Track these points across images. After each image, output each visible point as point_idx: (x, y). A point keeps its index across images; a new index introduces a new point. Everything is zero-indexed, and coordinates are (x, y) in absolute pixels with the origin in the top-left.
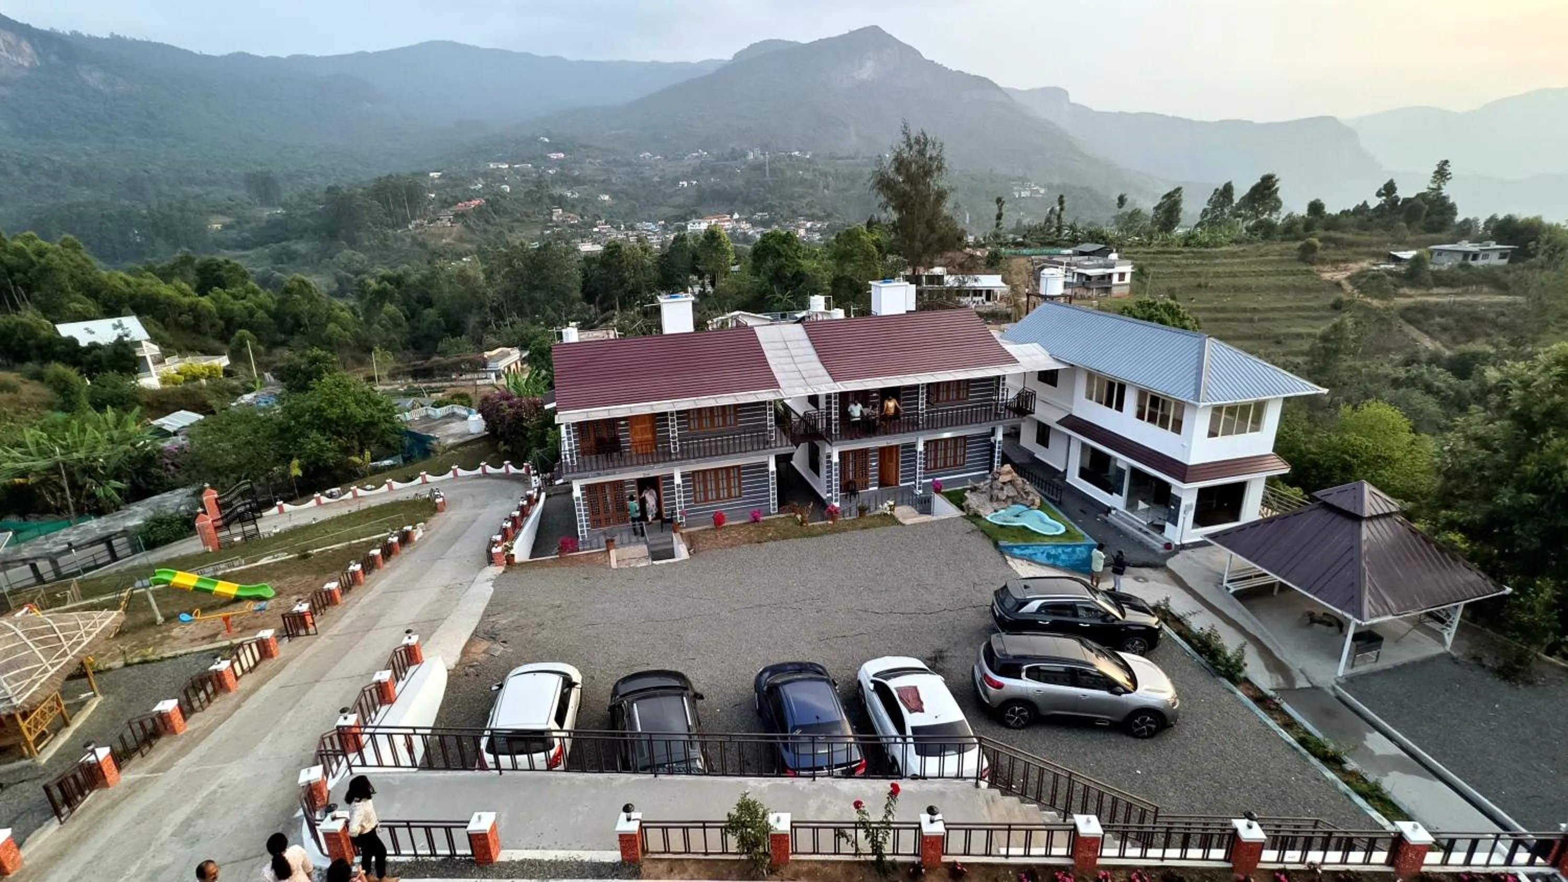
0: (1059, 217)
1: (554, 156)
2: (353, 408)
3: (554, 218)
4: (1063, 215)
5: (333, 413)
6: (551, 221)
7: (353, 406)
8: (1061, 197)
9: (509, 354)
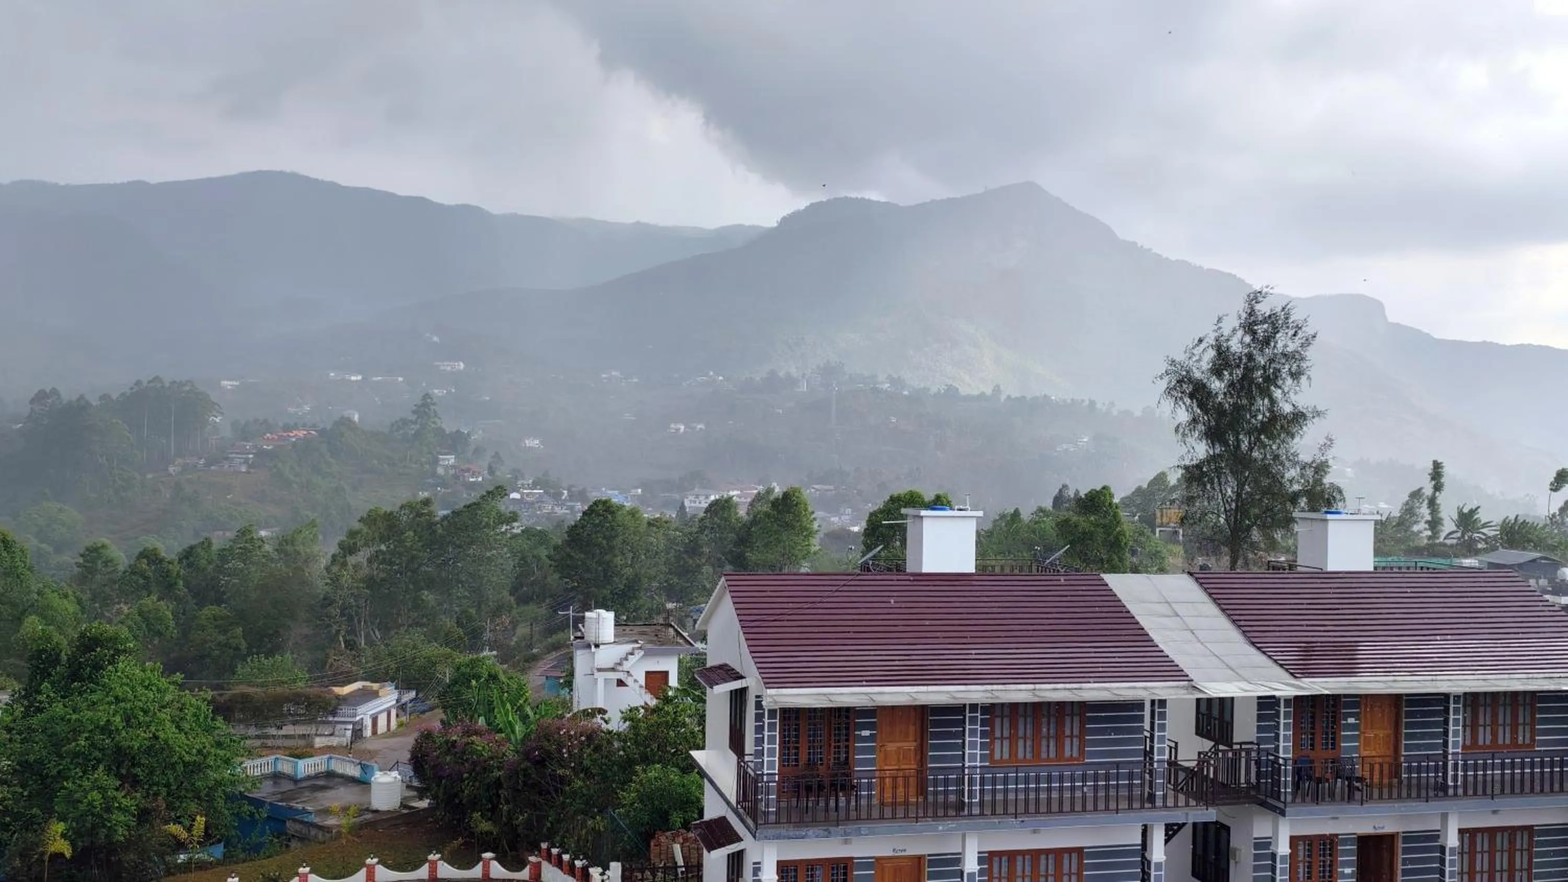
0: (1432, 503)
1: (447, 366)
2: (169, 732)
3: (440, 471)
4: (1441, 498)
5: (136, 739)
6: (434, 474)
7: (171, 729)
8: (1437, 466)
9: (375, 695)
